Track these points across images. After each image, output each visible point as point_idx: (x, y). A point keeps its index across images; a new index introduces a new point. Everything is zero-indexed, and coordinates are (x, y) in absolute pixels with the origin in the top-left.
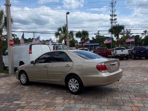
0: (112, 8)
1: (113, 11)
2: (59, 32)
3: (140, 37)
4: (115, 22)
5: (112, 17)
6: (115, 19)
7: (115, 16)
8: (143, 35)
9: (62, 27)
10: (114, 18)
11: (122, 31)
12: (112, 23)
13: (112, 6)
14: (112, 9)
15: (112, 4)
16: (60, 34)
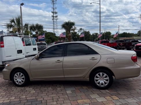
0: (53, 5)
1: (54, 9)
2: (12, 24)
3: (77, 33)
4: (56, 19)
5: (53, 14)
6: (56, 17)
7: (56, 13)
8: (79, 32)
9: (15, 19)
10: (55, 15)
11: (73, 27)
12: (53, 19)
13: (53, 4)
14: (53, 7)
15: (53, 1)
16: (13, 26)
